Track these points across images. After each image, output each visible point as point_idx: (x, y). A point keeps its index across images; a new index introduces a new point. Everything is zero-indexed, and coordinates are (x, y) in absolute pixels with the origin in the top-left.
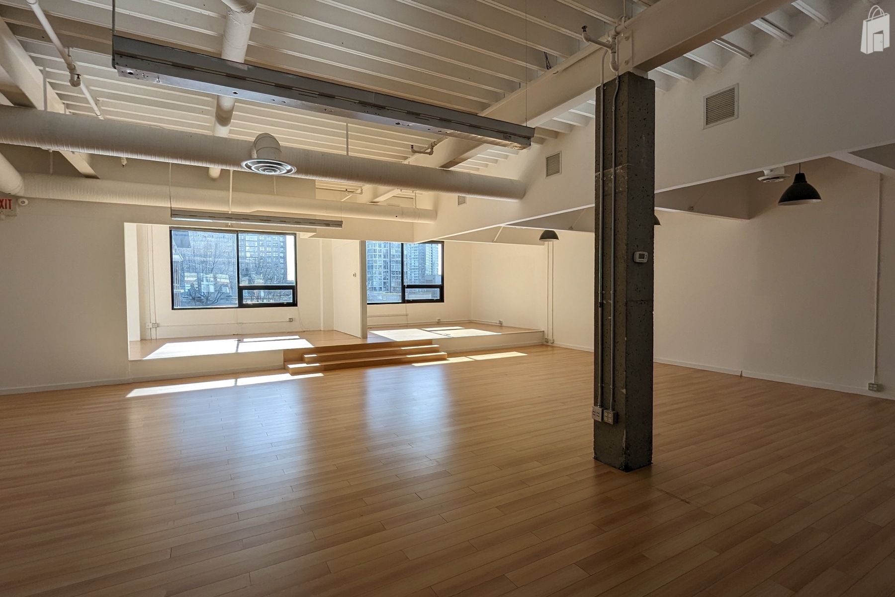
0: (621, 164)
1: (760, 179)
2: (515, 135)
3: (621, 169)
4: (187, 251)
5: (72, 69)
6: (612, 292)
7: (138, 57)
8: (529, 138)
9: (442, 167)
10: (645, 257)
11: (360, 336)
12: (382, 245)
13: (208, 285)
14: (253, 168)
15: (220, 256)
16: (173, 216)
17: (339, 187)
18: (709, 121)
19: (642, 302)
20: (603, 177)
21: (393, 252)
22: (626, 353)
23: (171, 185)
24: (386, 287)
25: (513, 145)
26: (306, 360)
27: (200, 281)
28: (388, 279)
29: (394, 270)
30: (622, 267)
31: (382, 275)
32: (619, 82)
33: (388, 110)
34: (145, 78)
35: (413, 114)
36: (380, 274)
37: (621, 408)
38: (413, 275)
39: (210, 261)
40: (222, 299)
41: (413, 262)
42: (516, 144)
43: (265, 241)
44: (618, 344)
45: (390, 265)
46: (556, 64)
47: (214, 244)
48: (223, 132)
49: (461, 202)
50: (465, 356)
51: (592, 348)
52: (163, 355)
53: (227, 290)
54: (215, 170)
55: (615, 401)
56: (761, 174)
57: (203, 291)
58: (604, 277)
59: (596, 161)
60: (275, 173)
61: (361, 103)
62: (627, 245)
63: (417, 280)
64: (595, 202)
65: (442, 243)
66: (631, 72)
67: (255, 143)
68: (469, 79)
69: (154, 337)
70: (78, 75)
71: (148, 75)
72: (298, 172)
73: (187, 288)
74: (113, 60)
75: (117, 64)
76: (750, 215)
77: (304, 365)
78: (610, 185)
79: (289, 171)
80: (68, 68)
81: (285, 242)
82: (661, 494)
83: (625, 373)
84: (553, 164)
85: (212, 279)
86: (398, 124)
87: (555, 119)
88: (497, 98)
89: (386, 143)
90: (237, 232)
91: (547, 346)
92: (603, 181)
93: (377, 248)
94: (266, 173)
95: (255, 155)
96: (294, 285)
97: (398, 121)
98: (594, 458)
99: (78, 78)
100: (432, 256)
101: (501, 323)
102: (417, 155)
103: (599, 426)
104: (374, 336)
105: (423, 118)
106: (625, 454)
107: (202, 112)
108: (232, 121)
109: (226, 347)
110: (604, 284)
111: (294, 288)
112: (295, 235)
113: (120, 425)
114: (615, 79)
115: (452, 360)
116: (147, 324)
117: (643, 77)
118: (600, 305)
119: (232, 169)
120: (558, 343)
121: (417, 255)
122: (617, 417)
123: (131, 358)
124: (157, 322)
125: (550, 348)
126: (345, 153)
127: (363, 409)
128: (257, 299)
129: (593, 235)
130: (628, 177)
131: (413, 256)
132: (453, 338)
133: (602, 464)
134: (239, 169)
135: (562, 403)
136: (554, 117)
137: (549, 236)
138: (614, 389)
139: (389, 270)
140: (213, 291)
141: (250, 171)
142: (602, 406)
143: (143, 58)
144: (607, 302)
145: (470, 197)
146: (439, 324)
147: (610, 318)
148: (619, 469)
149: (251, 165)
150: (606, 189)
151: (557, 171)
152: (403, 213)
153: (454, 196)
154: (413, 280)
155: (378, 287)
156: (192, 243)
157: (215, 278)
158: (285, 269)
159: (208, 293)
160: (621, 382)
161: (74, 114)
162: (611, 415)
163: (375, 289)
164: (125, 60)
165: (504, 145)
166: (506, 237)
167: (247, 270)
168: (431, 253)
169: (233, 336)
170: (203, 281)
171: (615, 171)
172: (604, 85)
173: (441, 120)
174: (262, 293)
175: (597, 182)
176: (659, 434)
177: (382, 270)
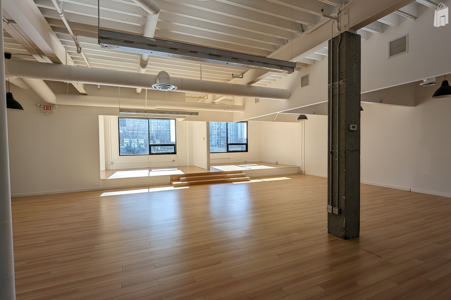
0: (342, 79)
1: (421, 84)
2: (285, 66)
3: (343, 82)
4: (125, 128)
5: (77, 45)
6: (337, 146)
7: (109, 38)
8: (293, 68)
9: (248, 84)
10: (356, 127)
11: (206, 169)
12: (217, 124)
13: (135, 144)
14: (157, 88)
15: (140, 130)
16: (120, 111)
17: (196, 96)
18: (391, 54)
19: (354, 151)
20: (333, 86)
21: (222, 127)
22: (345, 178)
23: (120, 97)
24: (218, 144)
25: (285, 72)
26: (181, 180)
27: (131, 142)
28: (219, 141)
29: (222, 136)
30: (343, 133)
31: (216, 139)
32: (341, 37)
33: (223, 57)
34: (112, 48)
35: (235, 58)
36: (215, 138)
37: (343, 206)
38: (232, 139)
39: (135, 133)
40: (140, 151)
41: (232, 132)
42: (286, 71)
43: (160, 123)
44: (341, 172)
45: (220, 134)
46: (307, 30)
47: (137, 125)
48: (143, 71)
49: (257, 101)
50: (259, 179)
51: (326, 176)
52: (116, 177)
53: (143, 146)
54: (139, 89)
55: (339, 203)
56: (422, 81)
57: (132, 147)
58: (333, 138)
59: (328, 78)
60: (167, 90)
61: (210, 54)
62: (345, 121)
63: (234, 141)
64: (328, 99)
65: (247, 122)
66: (348, 31)
67: (158, 76)
68: (261, 40)
69: (111, 169)
70: (80, 48)
71: (113, 47)
72: (178, 89)
73: (125, 146)
74: (99, 40)
75: (101, 42)
76: (415, 104)
77: (180, 183)
78: (336, 90)
79: (174, 89)
80: (76, 45)
81: (169, 123)
82: (365, 252)
83: (344, 188)
84: (305, 81)
85: (136, 141)
86: (228, 64)
87: (306, 57)
88: (276, 48)
89: (219, 73)
90: (148, 119)
91: (302, 174)
92: (333, 88)
93: (214, 125)
94: (163, 90)
95: (158, 81)
96: (175, 144)
97: (227, 62)
98: (328, 232)
99: (80, 49)
100: (241, 129)
101: (277, 162)
102: (235, 79)
103: (330, 215)
104: (213, 169)
105: (240, 60)
106: (345, 230)
107: (134, 62)
108: (147, 66)
109: (144, 173)
110: (333, 142)
111: (174, 145)
112: (175, 119)
113: (97, 209)
114: (339, 35)
115: (252, 181)
116: (108, 162)
117: (354, 34)
118: (331, 153)
119: (147, 88)
120: (307, 173)
121: (233, 129)
122: (340, 211)
123: (101, 178)
124: (113, 162)
125: (303, 176)
126: (200, 79)
127: (209, 204)
128: (157, 151)
129: (327, 116)
130: (346, 86)
131: (232, 129)
132: (253, 170)
133: (332, 235)
134: (151, 89)
135: (310, 203)
136: (305, 57)
137: (303, 117)
138: (338, 197)
139: (220, 136)
140: (137, 147)
141: (156, 89)
142: (332, 205)
143: (112, 39)
144: (335, 151)
145: (261, 99)
146: (246, 163)
147: (336, 159)
148: (341, 238)
149: (156, 87)
150: (334, 92)
151: (307, 84)
152: (227, 108)
153: (253, 99)
154: (232, 141)
155: (214, 145)
156: (127, 124)
157: (138, 141)
158: (170, 136)
159: (135, 148)
160: (342, 193)
161: (78, 66)
162: (337, 210)
163: (213, 146)
164: (104, 40)
165: (281, 72)
166: (280, 119)
167: (152, 137)
168: (241, 128)
169: (147, 168)
170: (132, 142)
171: (339, 83)
172: (333, 39)
173: (249, 61)
174: (159, 148)
175: (329, 89)
176: (363, 221)
177: (216, 136)
